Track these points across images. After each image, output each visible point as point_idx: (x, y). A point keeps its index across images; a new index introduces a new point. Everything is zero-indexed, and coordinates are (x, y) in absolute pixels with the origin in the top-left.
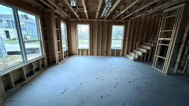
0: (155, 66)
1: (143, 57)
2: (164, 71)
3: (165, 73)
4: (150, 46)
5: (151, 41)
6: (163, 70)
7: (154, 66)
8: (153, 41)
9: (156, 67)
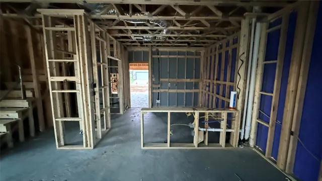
0: (62, 143)
1: (15, 135)
2: (87, 146)
3: (90, 146)
4: (25, 98)
5: (24, 86)
6: (84, 144)
7: (60, 146)
8: (28, 85)
9: (66, 145)
